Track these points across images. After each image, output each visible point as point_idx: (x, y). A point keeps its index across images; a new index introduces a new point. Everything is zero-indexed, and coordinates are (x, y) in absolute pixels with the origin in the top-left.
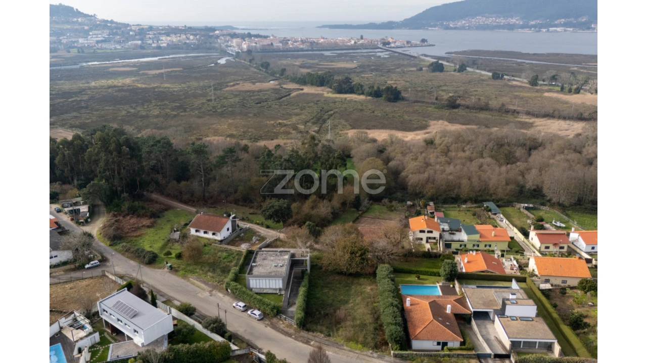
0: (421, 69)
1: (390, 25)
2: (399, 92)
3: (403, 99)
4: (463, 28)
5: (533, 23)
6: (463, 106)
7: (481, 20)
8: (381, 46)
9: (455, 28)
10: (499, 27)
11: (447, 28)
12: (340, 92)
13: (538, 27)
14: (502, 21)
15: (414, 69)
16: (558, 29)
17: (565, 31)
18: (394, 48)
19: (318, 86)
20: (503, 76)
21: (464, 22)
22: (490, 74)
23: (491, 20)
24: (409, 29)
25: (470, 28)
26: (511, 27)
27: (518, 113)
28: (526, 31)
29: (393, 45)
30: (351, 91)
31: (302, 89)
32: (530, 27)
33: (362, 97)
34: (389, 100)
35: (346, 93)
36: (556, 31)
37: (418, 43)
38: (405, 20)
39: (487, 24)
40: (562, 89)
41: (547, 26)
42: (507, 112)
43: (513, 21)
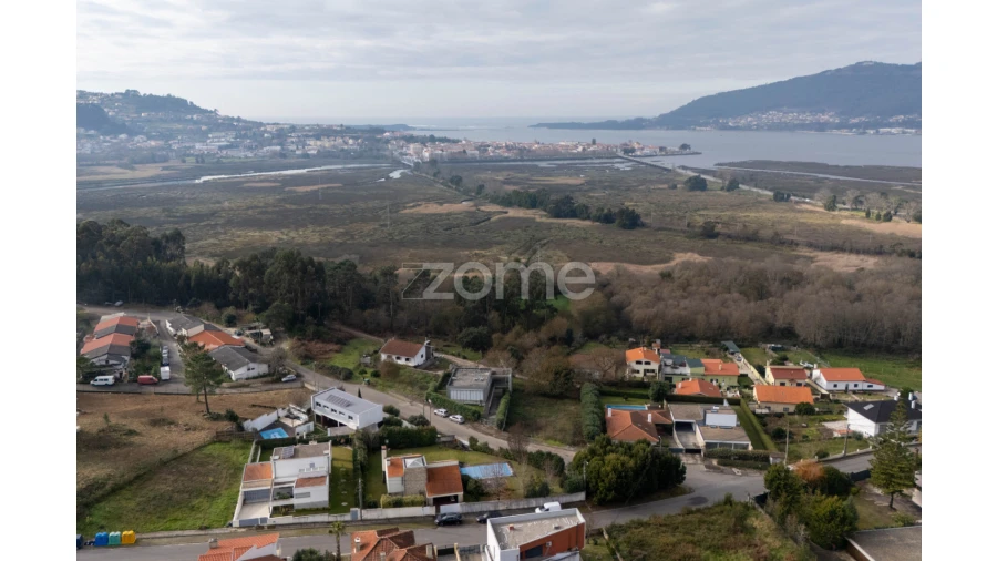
0: (675, 187)
1: (638, 124)
2: (638, 217)
3: (643, 225)
4: (748, 128)
5: (856, 121)
6: (723, 235)
7: (774, 116)
8: (621, 154)
9: (736, 128)
10: (803, 126)
11: (725, 128)
12: (558, 216)
13: (862, 128)
14: (808, 118)
15: (665, 186)
16: (893, 130)
17: (904, 133)
18: (639, 156)
19: (528, 208)
20: (789, 196)
21: (749, 119)
22: (771, 194)
23: (791, 117)
24: (668, 129)
25: (759, 128)
26: (821, 127)
27: (797, 244)
28: (844, 132)
29: (638, 153)
30: (573, 214)
31: (506, 213)
32: (850, 127)
33: (588, 223)
34: (624, 227)
35: (566, 217)
36: (889, 133)
37: (677, 149)
38: (661, 116)
39: (785, 123)
40: (868, 214)
41: (876, 126)
42: (782, 243)
43: (824, 118)
